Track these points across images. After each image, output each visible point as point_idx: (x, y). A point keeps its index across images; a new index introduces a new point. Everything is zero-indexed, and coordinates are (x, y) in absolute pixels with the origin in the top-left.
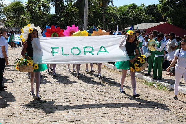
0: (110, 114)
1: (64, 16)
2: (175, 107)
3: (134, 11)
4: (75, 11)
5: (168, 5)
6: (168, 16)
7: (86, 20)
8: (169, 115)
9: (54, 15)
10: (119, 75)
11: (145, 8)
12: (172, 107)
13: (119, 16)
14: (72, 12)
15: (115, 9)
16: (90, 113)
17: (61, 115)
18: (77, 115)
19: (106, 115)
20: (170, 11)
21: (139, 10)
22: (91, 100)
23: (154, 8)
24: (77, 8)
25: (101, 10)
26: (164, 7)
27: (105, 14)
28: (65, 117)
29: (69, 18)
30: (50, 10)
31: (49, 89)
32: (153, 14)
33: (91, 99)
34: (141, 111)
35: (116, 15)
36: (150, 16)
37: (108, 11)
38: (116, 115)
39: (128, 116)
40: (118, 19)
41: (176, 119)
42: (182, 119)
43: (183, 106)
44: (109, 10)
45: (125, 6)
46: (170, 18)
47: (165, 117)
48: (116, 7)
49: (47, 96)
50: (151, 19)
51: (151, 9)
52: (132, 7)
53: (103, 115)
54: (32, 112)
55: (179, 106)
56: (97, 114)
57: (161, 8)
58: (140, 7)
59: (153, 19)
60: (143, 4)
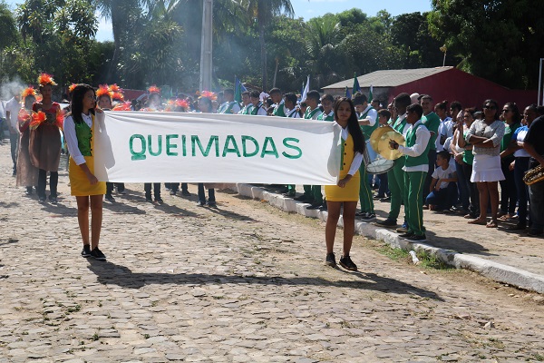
0: (274, 340)
1: (141, 49)
2: (466, 318)
3: (357, 32)
4: (173, 34)
5: (459, 14)
6: (459, 47)
8: (445, 340)
9: (108, 44)
10: (305, 228)
11: (391, 24)
12: (458, 318)
13: (310, 49)
14: (165, 36)
15: (298, 25)
16: (214, 338)
17: (126, 346)
18: (174, 344)
19: (261, 344)
20: (466, 33)
21: (371, 29)
22: (218, 301)
23: (419, 23)
25: (256, 30)
26: (446, 19)
27: (266, 41)
28: (137, 352)
29: (156, 54)
30: (96, 30)
31: (89, 270)
32: (416, 41)
33: (219, 298)
34: (365, 331)
35: (302, 45)
36: (406, 49)
37: (279, 32)
38: (290, 343)
39: (325, 345)
40: (307, 57)
41: (464, 352)
42: (485, 352)
43: (490, 316)
44: (281, 29)
45: (329, 17)
46: (465, 55)
47: (434, 348)
48: (301, 19)
49: (84, 291)
50: (408, 57)
51: (411, 23)
52: (350, 19)
53: (250, 343)
54: (37, 337)
55: (480, 316)
56: (233, 341)
57: (436, 24)
58: (373, 20)
59: (416, 56)
60: (383, 12)
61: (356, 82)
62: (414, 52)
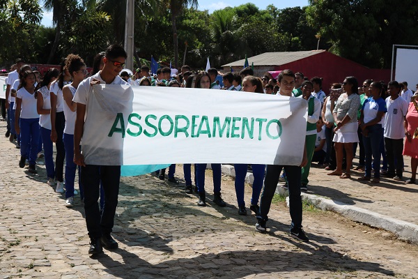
1: (76, 33)
3: (251, 21)
4: (103, 21)
5: (331, 9)
6: (330, 35)
7: (129, 45)
9: (50, 30)
11: (278, 16)
13: (213, 34)
14: (97, 23)
15: (204, 16)
17: (56, 273)
18: (95, 271)
19: (164, 271)
20: (336, 24)
21: (262, 19)
22: (132, 236)
23: (299, 15)
24: (108, 15)
25: (169, 19)
26: (320, 13)
27: (178, 29)
28: (64, 278)
29: (89, 38)
30: (41, 18)
31: (29, 212)
32: (297, 30)
33: (132, 234)
34: (247, 261)
35: (208, 32)
36: (289, 36)
37: (188, 21)
38: (187, 271)
39: (215, 272)
40: (211, 41)
43: (347, 249)
44: (190, 19)
45: (228, 9)
46: (335, 40)
49: (24, 228)
50: (290, 42)
51: (293, 15)
52: (245, 10)
53: (155, 271)
55: (339, 248)
56: (142, 269)
57: (312, 16)
58: (264, 13)
59: (297, 41)
60: (271, 6)
61: (247, 62)
62: (295, 38)
